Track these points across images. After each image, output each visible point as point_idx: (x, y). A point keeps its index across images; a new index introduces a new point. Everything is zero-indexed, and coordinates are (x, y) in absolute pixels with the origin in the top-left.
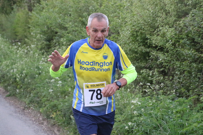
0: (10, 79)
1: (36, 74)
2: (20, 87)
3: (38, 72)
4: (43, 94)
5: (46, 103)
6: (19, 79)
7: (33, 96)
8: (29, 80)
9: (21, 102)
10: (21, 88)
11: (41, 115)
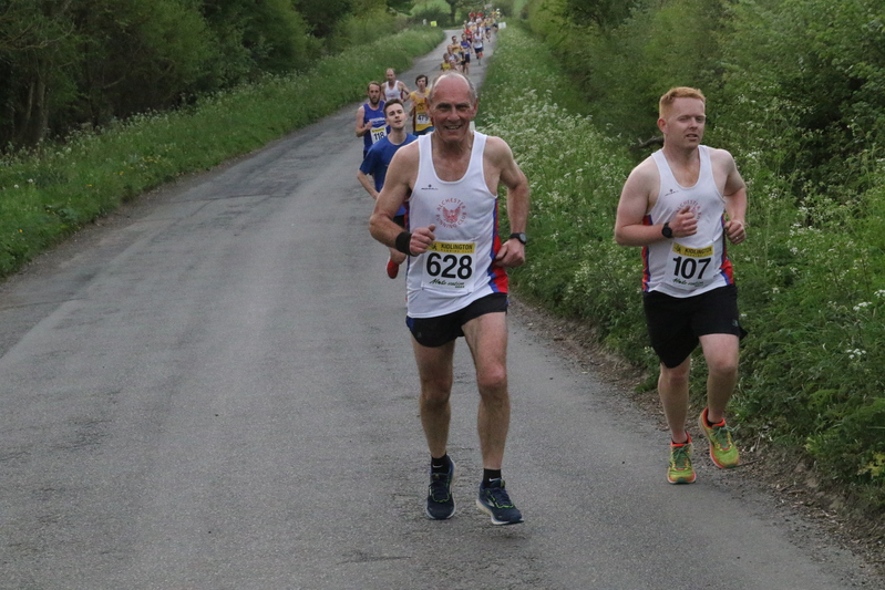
4: (816, 371)
5: (829, 412)
11: (810, 467)
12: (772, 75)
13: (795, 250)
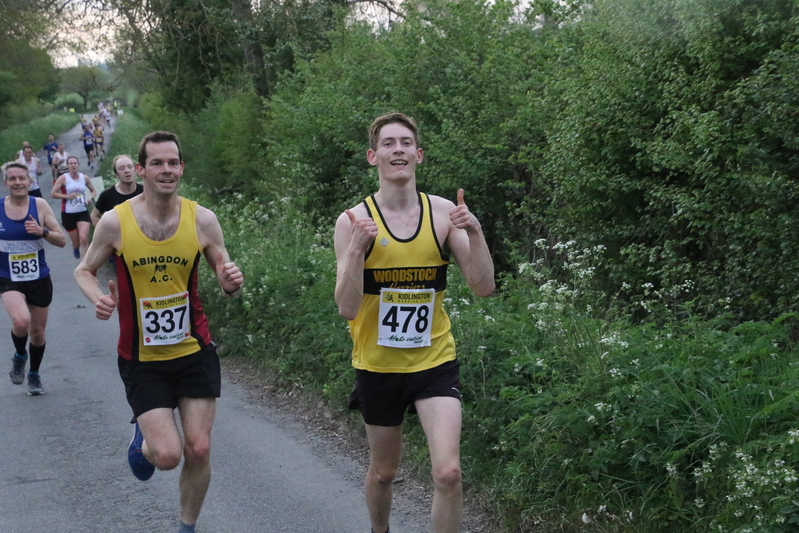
0: (225, 306)
1: (301, 283)
2: (257, 326)
3: (305, 276)
4: (329, 341)
5: (338, 367)
6: (251, 303)
7: (298, 351)
8: (280, 303)
9: (264, 370)
10: (258, 329)
11: (326, 404)
12: (297, 148)
13: (314, 262)
